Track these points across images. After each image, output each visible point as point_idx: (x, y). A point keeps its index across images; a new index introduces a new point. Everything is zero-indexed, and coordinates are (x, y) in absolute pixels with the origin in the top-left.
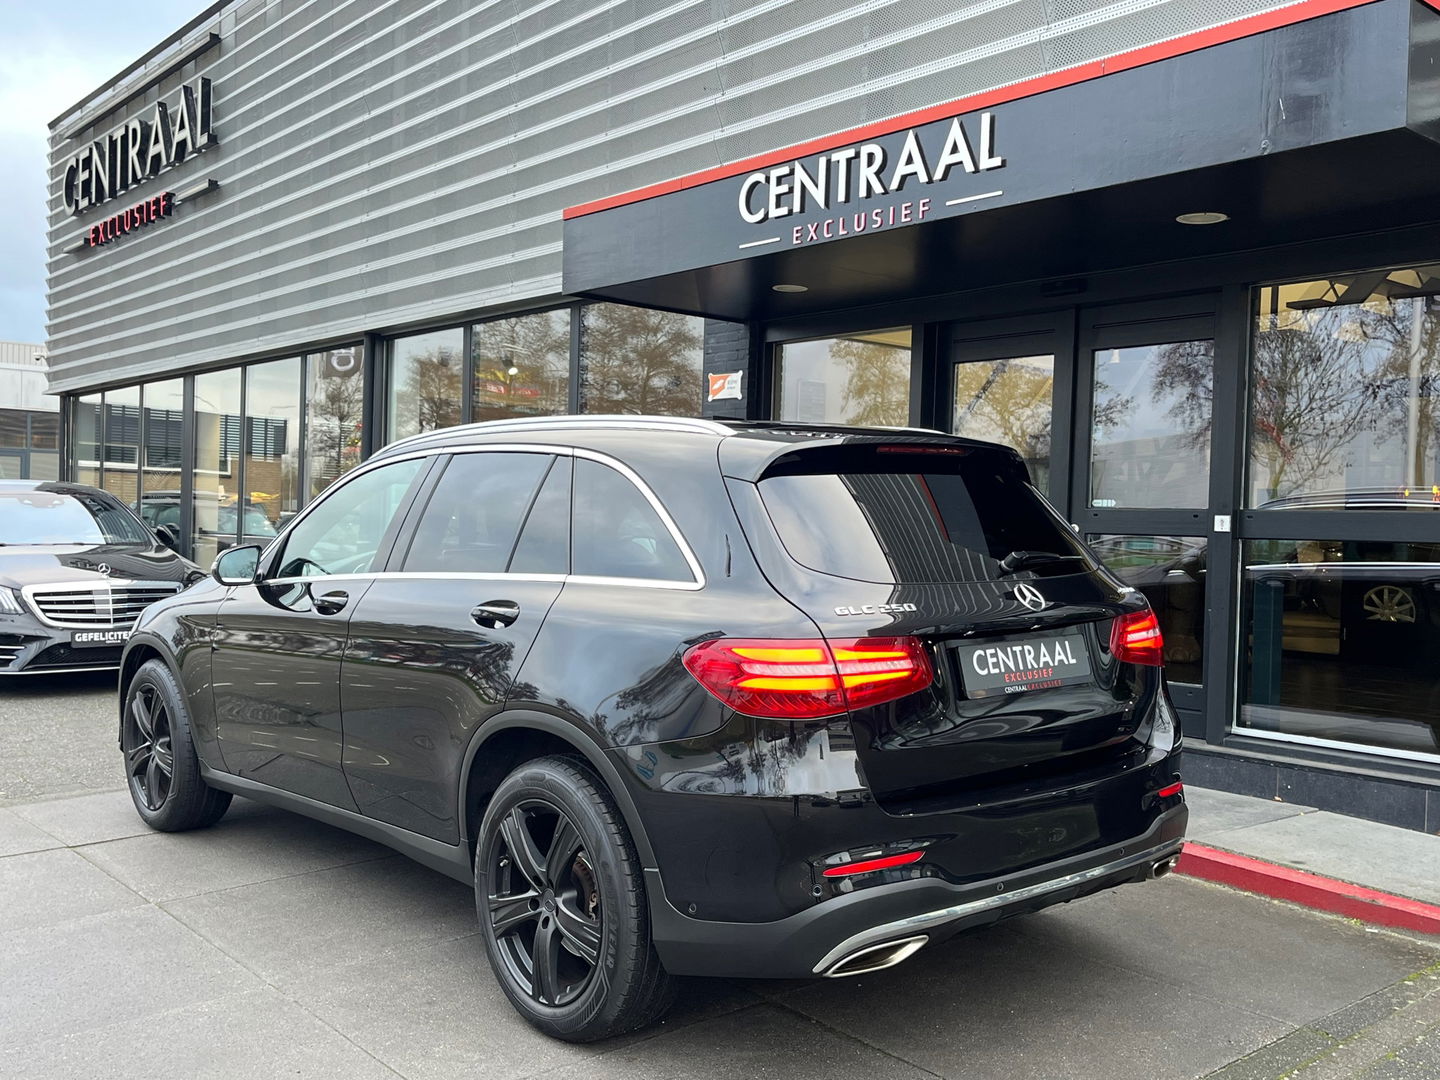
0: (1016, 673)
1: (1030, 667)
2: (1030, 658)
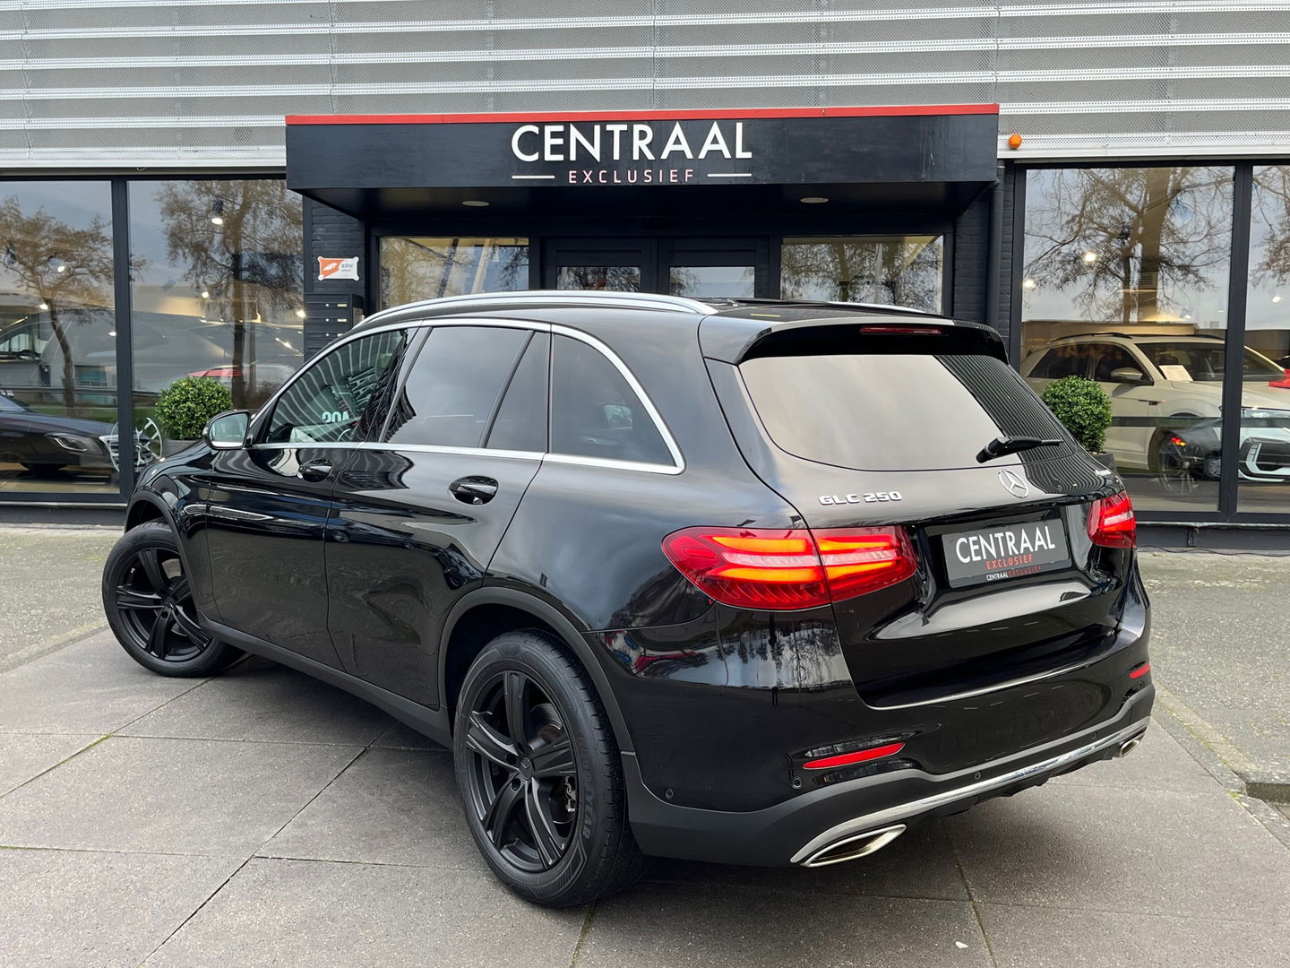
0: (997, 560)
1: (1011, 554)
2: (1011, 544)
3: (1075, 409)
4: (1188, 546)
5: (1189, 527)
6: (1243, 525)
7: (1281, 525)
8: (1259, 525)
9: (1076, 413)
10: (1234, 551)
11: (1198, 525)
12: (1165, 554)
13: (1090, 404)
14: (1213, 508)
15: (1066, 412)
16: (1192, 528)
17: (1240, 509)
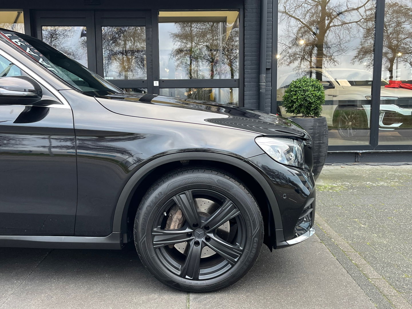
3: (307, 93)
4: (356, 162)
5: (356, 153)
6: (381, 151)
7: (398, 151)
8: (388, 151)
9: (307, 96)
10: (376, 164)
11: (361, 152)
12: (346, 166)
13: (314, 90)
14: (367, 143)
15: (303, 95)
16: (358, 153)
17: (380, 143)
